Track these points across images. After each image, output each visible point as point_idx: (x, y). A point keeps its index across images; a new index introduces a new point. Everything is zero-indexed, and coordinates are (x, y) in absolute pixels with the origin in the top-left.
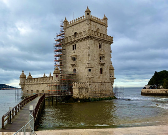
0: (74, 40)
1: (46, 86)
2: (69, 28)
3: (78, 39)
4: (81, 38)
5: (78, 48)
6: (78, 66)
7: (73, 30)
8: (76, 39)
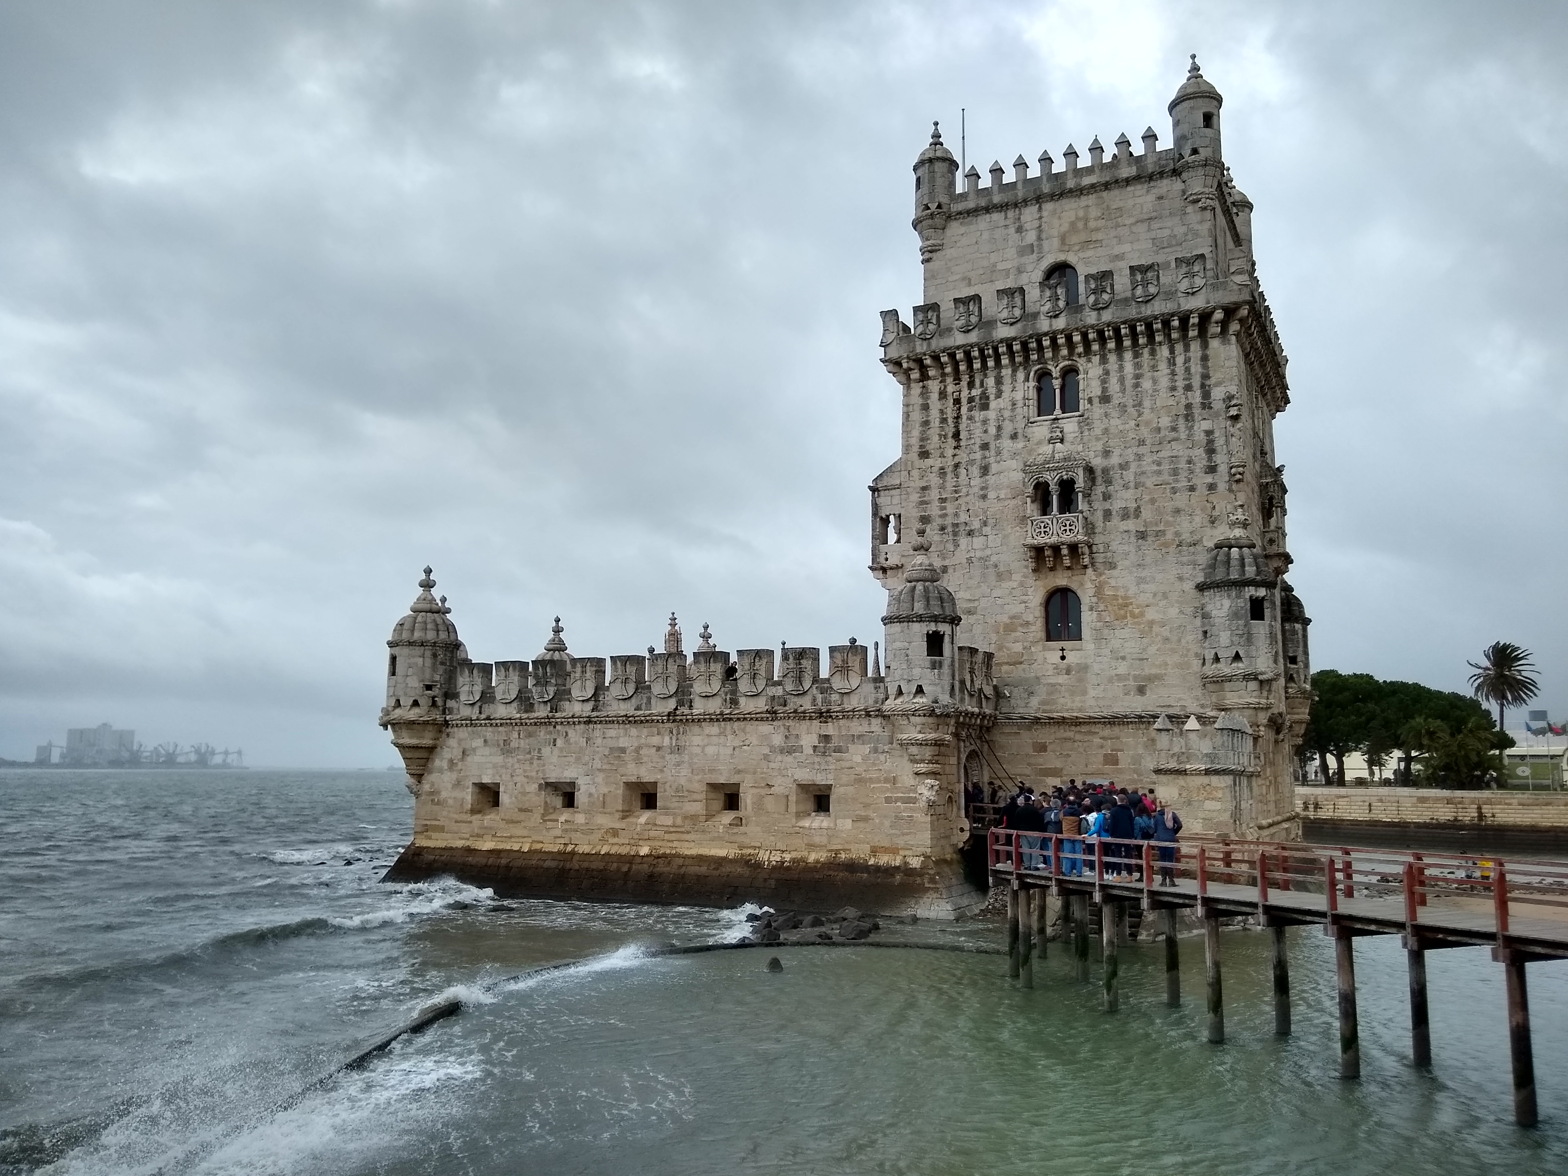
0: (1060, 323)
1: (778, 740)
2: (983, 222)
3: (1107, 316)
4: (1148, 311)
5: (1105, 399)
6: (1112, 566)
7: (1031, 237)
8: (1091, 318)
